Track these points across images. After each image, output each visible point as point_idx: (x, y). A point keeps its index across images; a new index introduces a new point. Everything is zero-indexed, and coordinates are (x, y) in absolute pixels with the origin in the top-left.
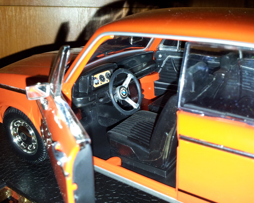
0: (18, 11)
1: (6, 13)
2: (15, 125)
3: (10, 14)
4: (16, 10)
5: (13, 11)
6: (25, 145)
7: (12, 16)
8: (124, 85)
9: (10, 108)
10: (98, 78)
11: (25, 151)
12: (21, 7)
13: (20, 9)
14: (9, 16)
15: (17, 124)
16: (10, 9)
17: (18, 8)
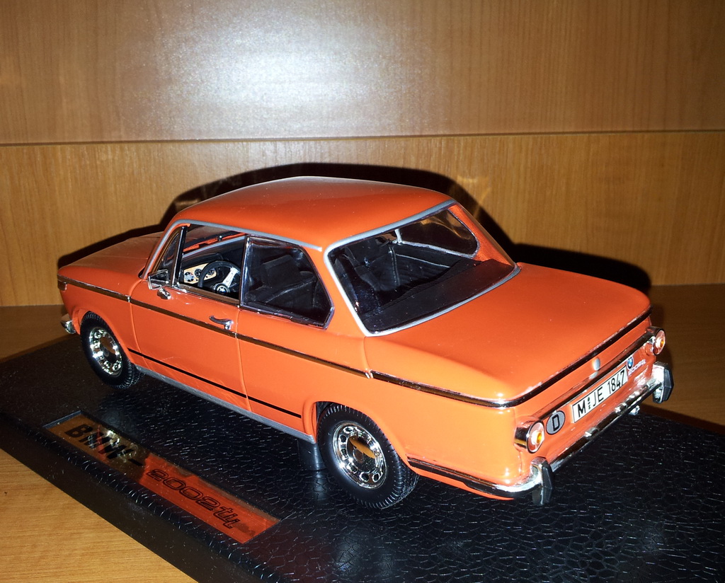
0: (118, 152)
1: (97, 156)
2: (96, 337)
3: (104, 158)
4: (113, 151)
5: (110, 153)
6: (109, 365)
7: (107, 160)
8: (224, 282)
9: (89, 313)
10: (194, 273)
11: (107, 371)
12: (123, 145)
13: (122, 150)
14: (102, 162)
15: (97, 335)
16: (104, 149)
17: (118, 146)
